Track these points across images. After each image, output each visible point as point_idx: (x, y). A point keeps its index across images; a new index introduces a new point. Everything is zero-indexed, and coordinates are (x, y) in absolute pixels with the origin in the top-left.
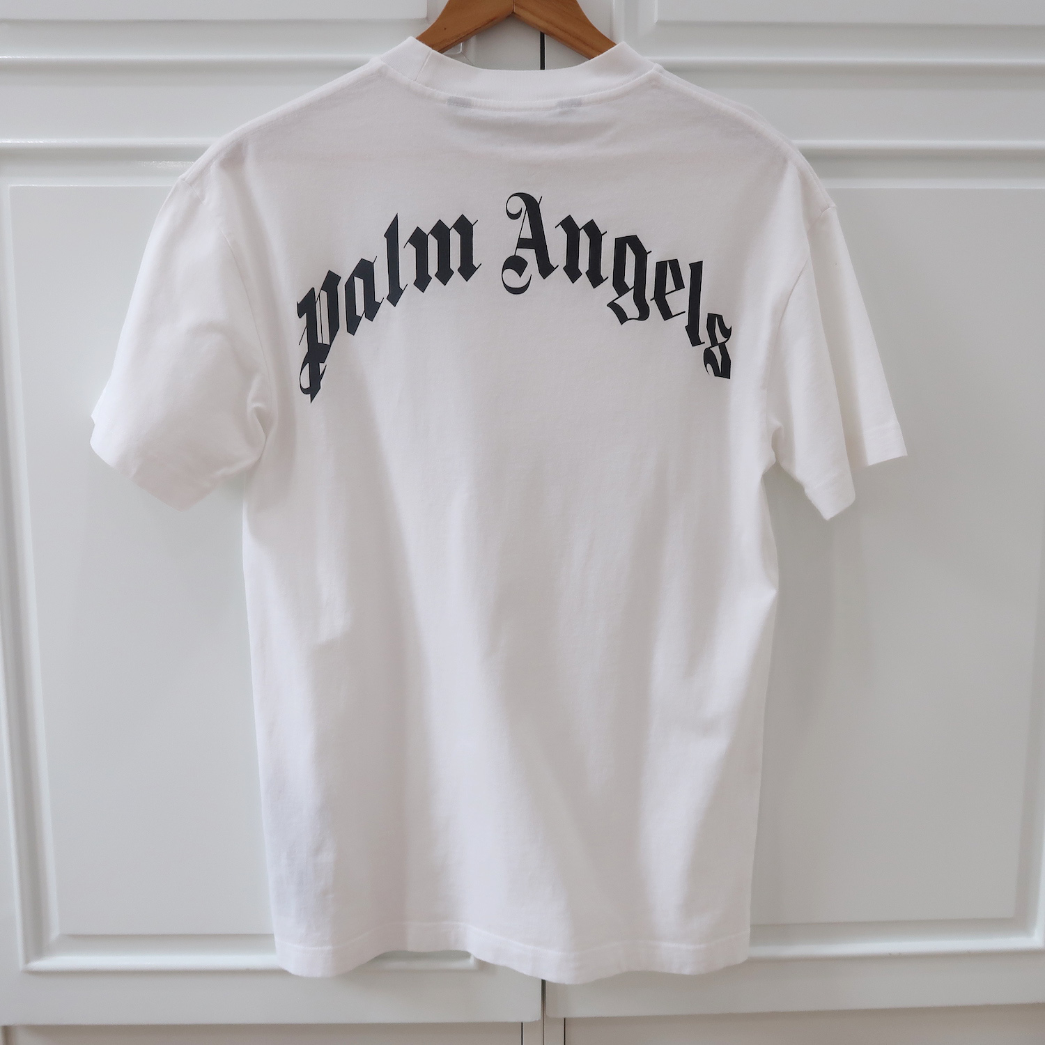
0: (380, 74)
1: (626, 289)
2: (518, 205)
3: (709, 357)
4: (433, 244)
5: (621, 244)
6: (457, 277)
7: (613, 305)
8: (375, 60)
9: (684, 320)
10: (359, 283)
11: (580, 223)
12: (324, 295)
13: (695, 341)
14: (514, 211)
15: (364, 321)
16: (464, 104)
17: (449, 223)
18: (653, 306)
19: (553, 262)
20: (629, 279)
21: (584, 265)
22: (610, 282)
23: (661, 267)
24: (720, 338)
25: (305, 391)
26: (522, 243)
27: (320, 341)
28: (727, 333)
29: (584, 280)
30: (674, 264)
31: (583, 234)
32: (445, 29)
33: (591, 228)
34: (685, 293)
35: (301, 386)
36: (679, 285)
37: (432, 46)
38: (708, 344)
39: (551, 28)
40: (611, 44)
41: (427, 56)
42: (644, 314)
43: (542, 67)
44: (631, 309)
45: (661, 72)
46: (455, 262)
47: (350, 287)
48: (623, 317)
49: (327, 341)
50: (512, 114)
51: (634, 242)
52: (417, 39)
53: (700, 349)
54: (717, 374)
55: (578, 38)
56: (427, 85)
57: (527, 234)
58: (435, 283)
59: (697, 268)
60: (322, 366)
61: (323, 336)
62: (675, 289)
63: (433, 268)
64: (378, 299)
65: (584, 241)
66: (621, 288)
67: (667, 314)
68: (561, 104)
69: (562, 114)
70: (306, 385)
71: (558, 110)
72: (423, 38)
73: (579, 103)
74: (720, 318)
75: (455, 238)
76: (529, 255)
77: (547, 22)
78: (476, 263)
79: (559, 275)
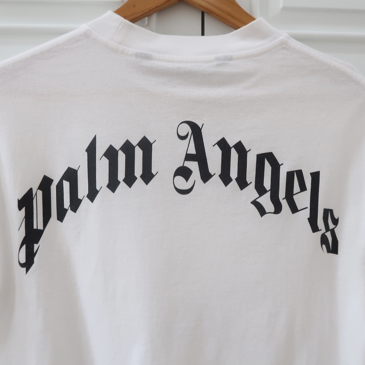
0: (86, 35)
1: (265, 191)
2: (186, 130)
3: (324, 240)
4: (122, 158)
5: (261, 158)
6: (139, 182)
7: (255, 203)
8: (83, 27)
9: (306, 213)
10: (66, 185)
11: (231, 142)
12: (40, 193)
13: (315, 228)
14: (183, 134)
15: (70, 212)
16: (148, 57)
17: (135, 142)
18: (284, 204)
19: (211, 171)
20: (267, 184)
21: (234, 173)
22: (253, 185)
23: (290, 175)
24: (331, 226)
25: (22, 265)
26: (188, 157)
27: (35, 227)
28: (336, 222)
29: (234, 184)
30: (300, 173)
31: (233, 151)
32: (134, 6)
33: (240, 147)
34: (307, 194)
35: (19, 262)
36: (303, 188)
37: (125, 17)
38: (324, 230)
39: (210, 7)
40: (252, 19)
41: (121, 24)
42: (278, 209)
43: (203, 34)
44: (269, 206)
45: (288, 38)
46: (138, 170)
47: (60, 187)
48: (262, 211)
49: (41, 227)
50: (182, 65)
51: (270, 157)
52: (114, 12)
53: (318, 235)
54: (329, 251)
55: (230, 15)
56: (120, 44)
57: (192, 150)
58: (122, 186)
59: (315, 176)
60: (36, 246)
61: (38, 223)
62: (299, 191)
63: (121, 175)
64: (80, 197)
65: (234, 156)
66: (261, 190)
67: (294, 209)
68: (217, 59)
69: (218, 65)
70: (23, 261)
71: (216, 63)
72: (118, 12)
73: (231, 59)
74: (331, 211)
75: (139, 153)
76: (194, 166)
77: (207, 3)
78: (154, 172)
79: (216, 180)
